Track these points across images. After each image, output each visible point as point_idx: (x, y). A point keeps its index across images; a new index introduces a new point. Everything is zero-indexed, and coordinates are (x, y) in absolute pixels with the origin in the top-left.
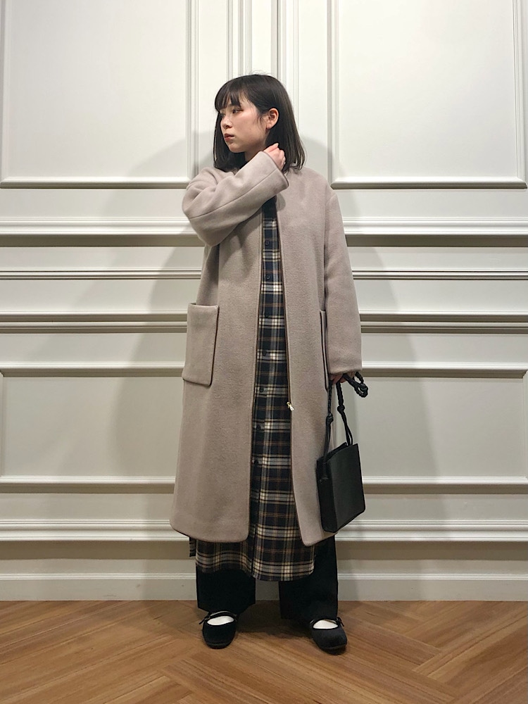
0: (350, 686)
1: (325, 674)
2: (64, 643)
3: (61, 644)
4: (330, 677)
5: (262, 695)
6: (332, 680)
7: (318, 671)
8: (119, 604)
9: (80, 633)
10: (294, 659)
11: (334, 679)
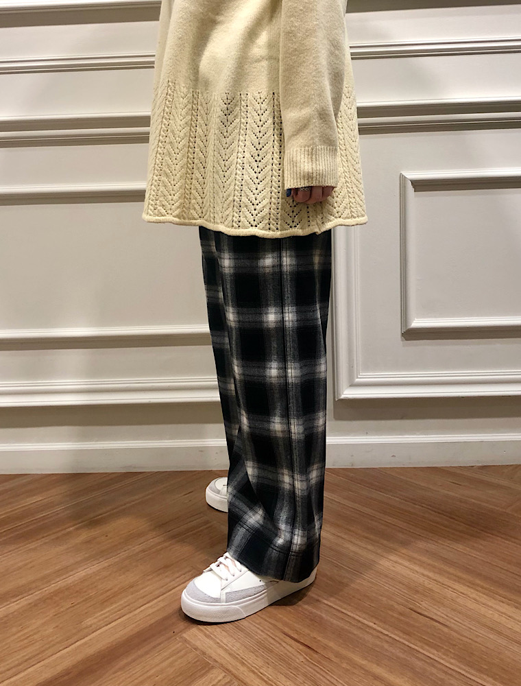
0: (457, 586)
1: (417, 568)
2: (71, 529)
3: (68, 530)
4: (426, 573)
5: (338, 602)
6: (428, 577)
7: (407, 563)
8: (140, 476)
9: (92, 515)
10: (370, 547)
11: (431, 574)
